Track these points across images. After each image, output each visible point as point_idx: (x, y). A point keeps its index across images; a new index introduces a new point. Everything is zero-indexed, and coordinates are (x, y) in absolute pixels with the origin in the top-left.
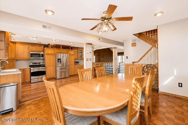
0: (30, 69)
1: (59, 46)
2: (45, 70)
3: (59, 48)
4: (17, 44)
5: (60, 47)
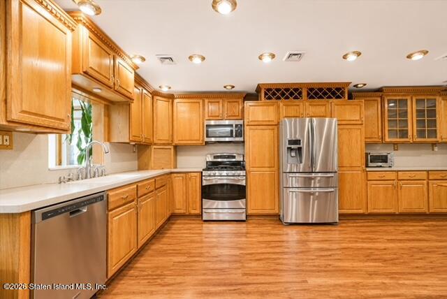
0: (202, 173)
1: (296, 89)
3: (296, 98)
4: (176, 101)
5: (300, 94)
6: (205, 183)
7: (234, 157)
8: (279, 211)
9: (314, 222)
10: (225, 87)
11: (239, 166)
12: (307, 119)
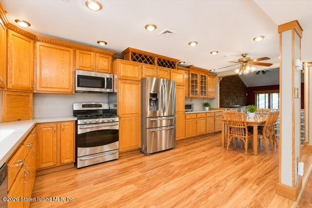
0: (76, 122)
1: (151, 58)
2: (117, 128)
3: (151, 63)
4: (38, 44)
5: (153, 61)
6: (80, 132)
7: (100, 106)
8: (142, 146)
9: (167, 149)
10: (98, 42)
11: (110, 113)
12: (162, 80)
